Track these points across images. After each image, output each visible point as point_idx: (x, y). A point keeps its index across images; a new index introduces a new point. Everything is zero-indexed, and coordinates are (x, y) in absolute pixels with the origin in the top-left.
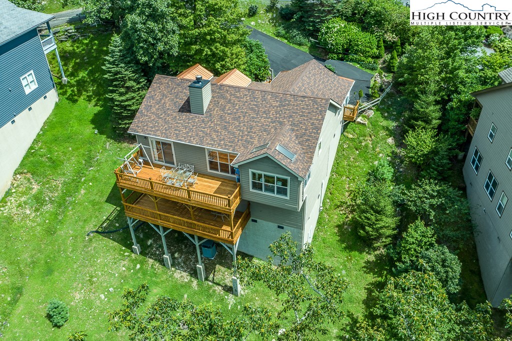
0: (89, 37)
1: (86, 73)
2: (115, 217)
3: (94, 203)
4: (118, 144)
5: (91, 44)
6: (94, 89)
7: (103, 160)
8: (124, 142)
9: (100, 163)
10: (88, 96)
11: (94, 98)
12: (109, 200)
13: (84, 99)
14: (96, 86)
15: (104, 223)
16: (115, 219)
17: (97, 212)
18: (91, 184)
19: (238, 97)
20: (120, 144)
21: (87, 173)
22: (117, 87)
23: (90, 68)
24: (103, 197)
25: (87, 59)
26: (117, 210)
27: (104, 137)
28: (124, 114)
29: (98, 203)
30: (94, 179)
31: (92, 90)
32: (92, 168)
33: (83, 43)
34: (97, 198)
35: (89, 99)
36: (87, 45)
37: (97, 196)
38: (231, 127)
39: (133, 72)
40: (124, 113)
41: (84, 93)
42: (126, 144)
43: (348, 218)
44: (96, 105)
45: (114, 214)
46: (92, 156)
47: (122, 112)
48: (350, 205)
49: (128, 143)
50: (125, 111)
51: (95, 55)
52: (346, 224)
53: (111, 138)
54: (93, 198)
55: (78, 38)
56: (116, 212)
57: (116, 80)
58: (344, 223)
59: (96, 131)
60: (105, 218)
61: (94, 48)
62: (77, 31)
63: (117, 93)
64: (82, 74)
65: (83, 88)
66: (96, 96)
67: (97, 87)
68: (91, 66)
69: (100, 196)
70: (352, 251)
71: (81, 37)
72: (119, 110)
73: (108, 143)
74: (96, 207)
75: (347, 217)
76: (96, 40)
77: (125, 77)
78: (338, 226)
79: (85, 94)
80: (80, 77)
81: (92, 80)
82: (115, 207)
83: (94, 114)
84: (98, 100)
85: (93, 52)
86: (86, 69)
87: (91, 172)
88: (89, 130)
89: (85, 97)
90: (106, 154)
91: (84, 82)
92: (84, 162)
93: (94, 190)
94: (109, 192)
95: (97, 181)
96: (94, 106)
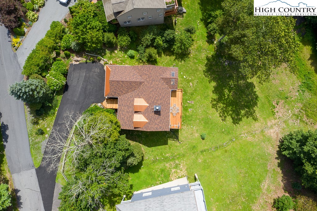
3: (170, 148)
9: (154, 157)
12: (167, 144)
15: (175, 141)
16: (172, 138)
17: (172, 145)
18: (163, 154)
21: (160, 159)
24: (167, 147)
32: (157, 158)
38: (163, 95)
46: (153, 161)
54: (168, 150)
60: (173, 141)
82: (168, 141)
90: (150, 157)
92: (156, 163)
93: (165, 152)
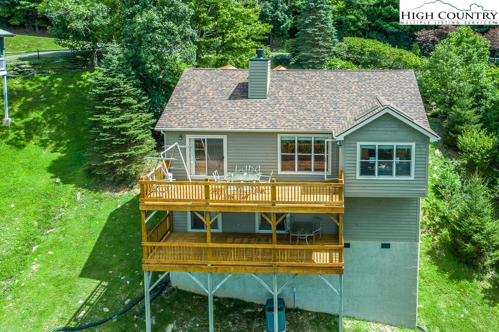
0: (49, 74)
1: (41, 113)
2: (102, 298)
3: (57, 282)
4: (95, 193)
5: (52, 81)
6: (52, 131)
7: (72, 216)
8: (104, 190)
9: (66, 221)
10: (42, 141)
11: (51, 143)
12: (86, 273)
13: (35, 144)
14: (55, 128)
15: (79, 311)
16: (100, 300)
17: (66, 295)
18: (50, 252)
19: (305, 79)
20: (98, 193)
21: (42, 238)
22: (108, 105)
23: (48, 108)
24: (74, 269)
25: (45, 97)
26: (102, 286)
27: (71, 187)
28: (115, 143)
29: (67, 279)
30: (56, 245)
31: (50, 133)
32: (51, 230)
33: (39, 81)
34: (64, 273)
35: (44, 144)
36: (45, 82)
37: (64, 270)
38: (308, 106)
39: (134, 86)
40: (115, 141)
41: (35, 137)
42: (107, 193)
43: (435, 240)
44: (54, 151)
45: (98, 294)
46: (51, 214)
47: (112, 140)
48: (430, 225)
49: (111, 191)
50: (116, 138)
51: (56, 93)
52: (437, 248)
53: (84, 187)
54: (56, 273)
55: (33, 75)
56: (101, 290)
57: (110, 95)
58: (433, 248)
59: (58, 180)
60: (81, 302)
61: (56, 85)
62: (33, 67)
63: (109, 114)
64: (35, 115)
65: (34, 131)
66: (55, 140)
67: (58, 130)
68: (50, 105)
69: (69, 269)
70: (460, 280)
71: (38, 73)
72: (108, 137)
73: (79, 194)
74: (63, 287)
75: (433, 240)
76: (59, 77)
77: (123, 91)
78: (429, 253)
79: (36, 139)
80: (31, 119)
81: (49, 122)
82: (99, 282)
83: (53, 161)
84: (58, 145)
85: (54, 91)
86: (42, 110)
87: (50, 236)
88: (45, 180)
89: (37, 142)
90: (76, 208)
91: (38, 124)
92: (36, 224)
93: (57, 261)
94: (85, 261)
95: (61, 247)
96: (52, 152)
